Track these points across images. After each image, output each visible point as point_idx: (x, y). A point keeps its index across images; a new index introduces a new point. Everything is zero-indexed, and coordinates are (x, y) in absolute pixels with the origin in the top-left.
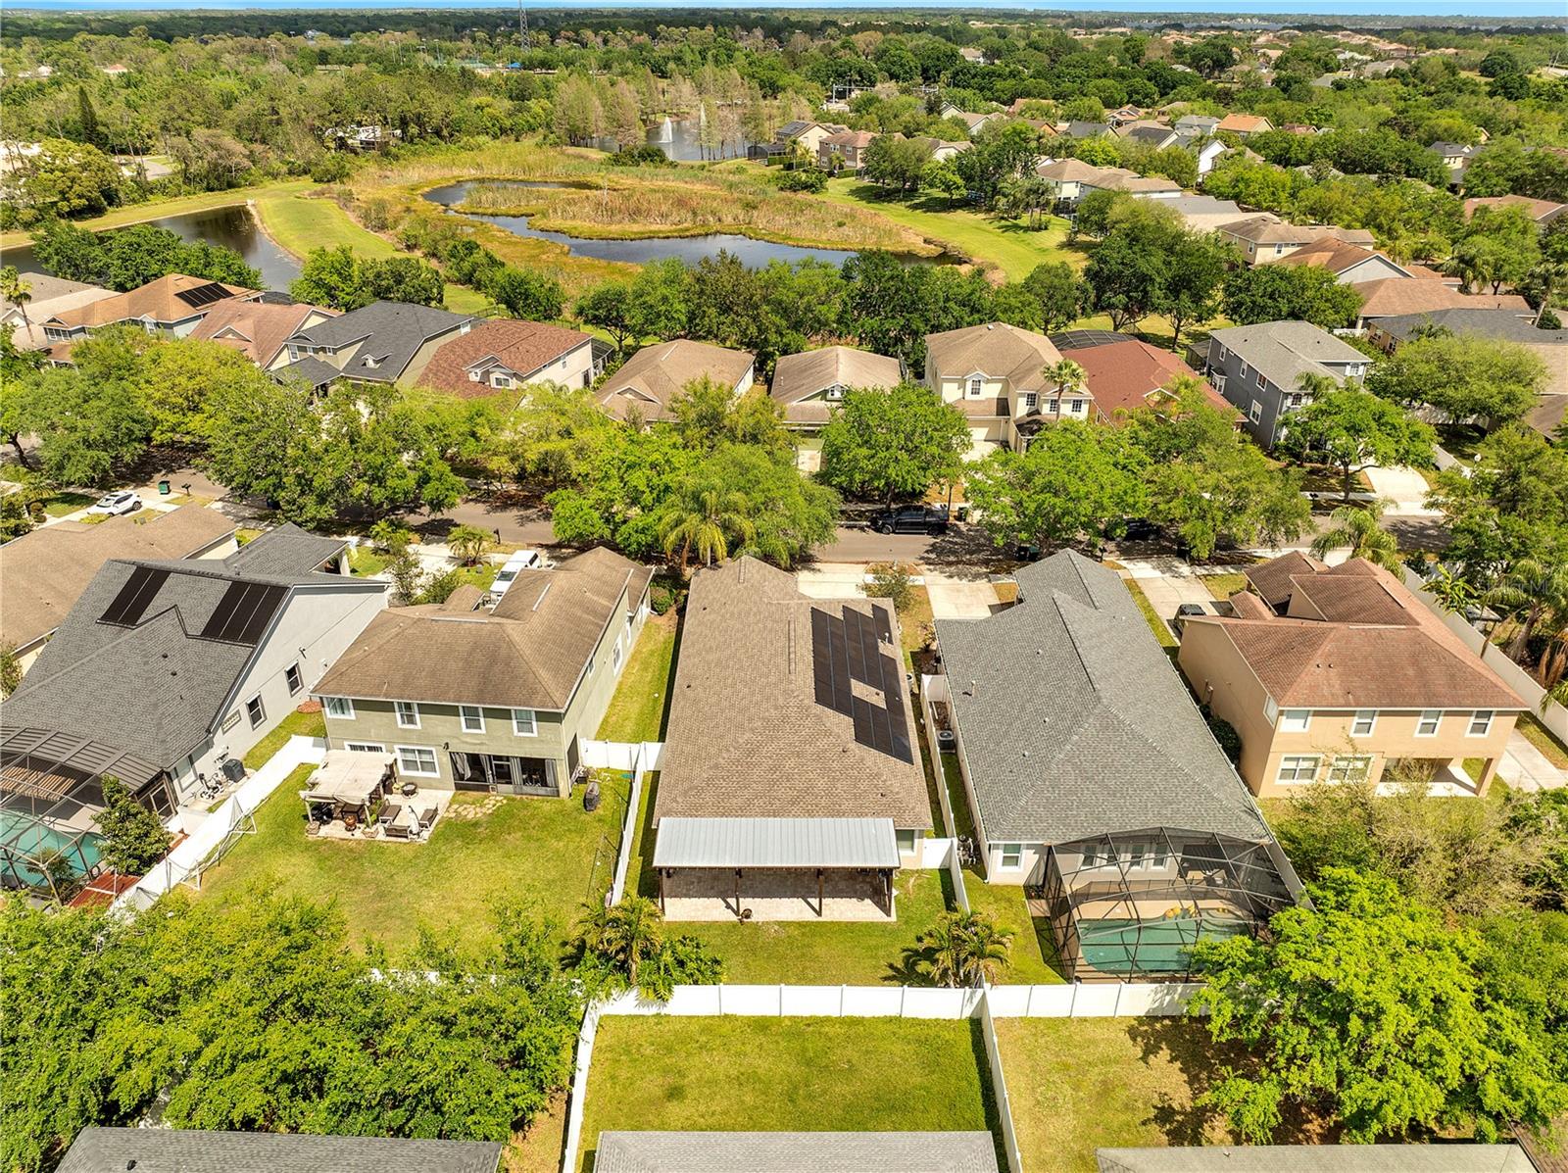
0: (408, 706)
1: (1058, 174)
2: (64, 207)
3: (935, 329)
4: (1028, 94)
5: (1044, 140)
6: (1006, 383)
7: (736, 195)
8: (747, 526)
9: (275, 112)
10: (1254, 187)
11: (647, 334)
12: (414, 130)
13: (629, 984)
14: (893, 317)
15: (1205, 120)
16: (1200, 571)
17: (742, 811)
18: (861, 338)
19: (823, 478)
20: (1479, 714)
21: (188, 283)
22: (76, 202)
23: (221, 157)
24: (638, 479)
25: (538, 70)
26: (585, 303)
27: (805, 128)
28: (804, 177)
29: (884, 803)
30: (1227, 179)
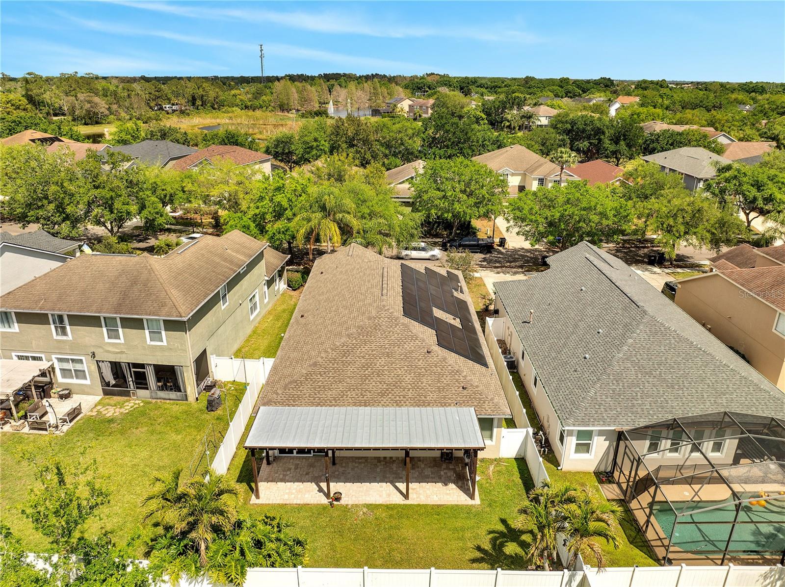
0: (61, 317)
3: (479, 155)
6: (524, 175)
8: (355, 223)
12: (199, 103)
16: (668, 271)
21: (39, 135)
23: (92, 107)
26: (270, 145)
27: (402, 100)
29: (466, 395)
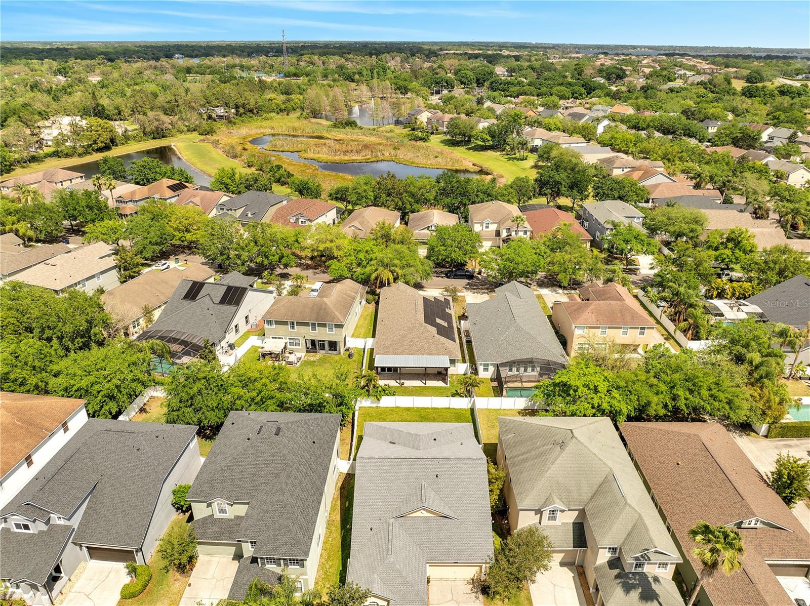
0: (293, 323)
1: (532, 135)
2: (95, 147)
3: (473, 203)
4: (525, 94)
5: (527, 119)
6: (499, 224)
7: (390, 143)
9: (176, 101)
10: (618, 142)
11: (357, 204)
12: (241, 110)
13: (369, 395)
14: (456, 198)
15: (605, 108)
16: (566, 292)
17: (401, 354)
18: (443, 207)
19: (428, 257)
20: (642, 328)
21: (171, 182)
22: (100, 145)
23: (160, 124)
24: (361, 256)
25: (292, 78)
26: (332, 192)
27: (421, 112)
28: (420, 134)
29: (446, 351)
30: (608, 137)
